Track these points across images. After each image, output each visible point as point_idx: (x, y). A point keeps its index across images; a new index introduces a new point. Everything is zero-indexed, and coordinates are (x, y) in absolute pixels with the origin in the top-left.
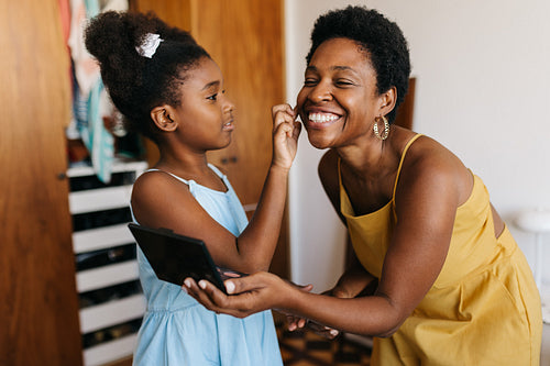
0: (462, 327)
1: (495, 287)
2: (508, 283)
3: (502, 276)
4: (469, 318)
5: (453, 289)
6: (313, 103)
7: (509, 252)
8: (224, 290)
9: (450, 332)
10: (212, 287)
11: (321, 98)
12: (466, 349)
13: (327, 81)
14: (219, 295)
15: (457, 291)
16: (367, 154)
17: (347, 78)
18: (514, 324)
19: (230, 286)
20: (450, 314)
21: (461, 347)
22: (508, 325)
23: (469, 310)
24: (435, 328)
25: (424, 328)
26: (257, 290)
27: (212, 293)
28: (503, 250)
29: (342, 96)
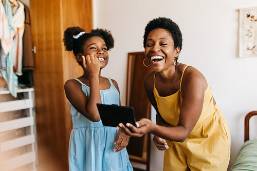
0: (204, 140)
1: (216, 124)
2: (219, 122)
3: (217, 120)
4: (207, 136)
5: (200, 126)
6: (154, 52)
7: (218, 111)
8: (136, 126)
9: (200, 143)
10: (132, 125)
11: (157, 50)
12: (206, 149)
13: (157, 44)
14: (134, 128)
15: (201, 127)
16: (170, 72)
17: (165, 43)
18: (223, 137)
19: (138, 124)
20: (199, 136)
21: (204, 148)
22: (221, 138)
23: (207, 133)
24: (194, 142)
25: (190, 142)
26: (145, 125)
27: (132, 128)
28: (217, 110)
29: (164, 49)
